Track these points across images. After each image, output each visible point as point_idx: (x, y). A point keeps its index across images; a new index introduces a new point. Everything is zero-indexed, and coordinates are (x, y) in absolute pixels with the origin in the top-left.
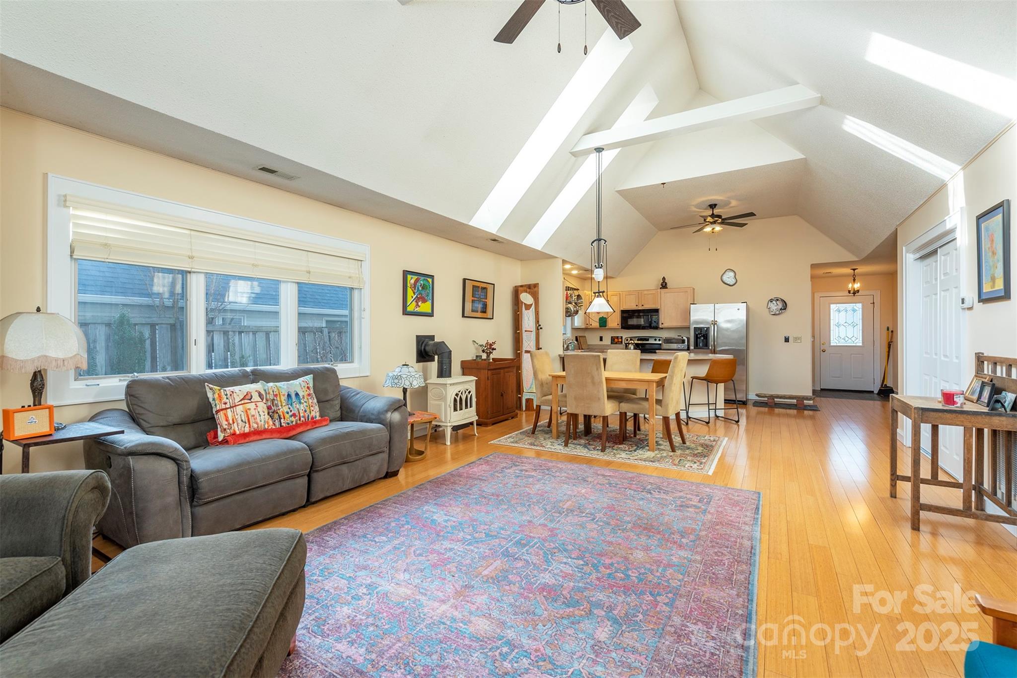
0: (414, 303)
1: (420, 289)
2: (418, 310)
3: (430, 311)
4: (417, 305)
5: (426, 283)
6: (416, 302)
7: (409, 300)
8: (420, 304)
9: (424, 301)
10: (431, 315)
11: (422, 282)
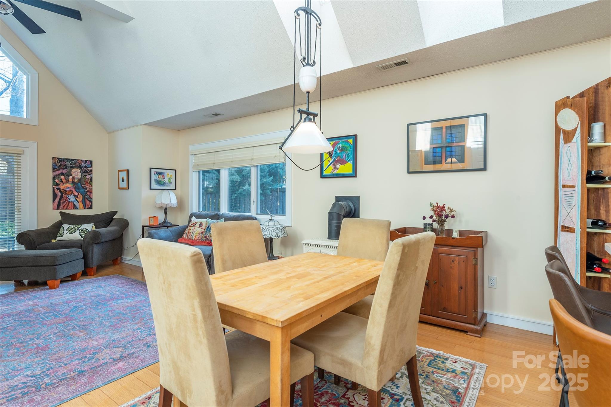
0: (331, 167)
1: (338, 152)
2: (336, 172)
3: (351, 171)
4: (335, 168)
5: (346, 145)
6: (334, 165)
7: (326, 164)
8: (338, 166)
9: (343, 162)
10: (354, 175)
11: (340, 145)
